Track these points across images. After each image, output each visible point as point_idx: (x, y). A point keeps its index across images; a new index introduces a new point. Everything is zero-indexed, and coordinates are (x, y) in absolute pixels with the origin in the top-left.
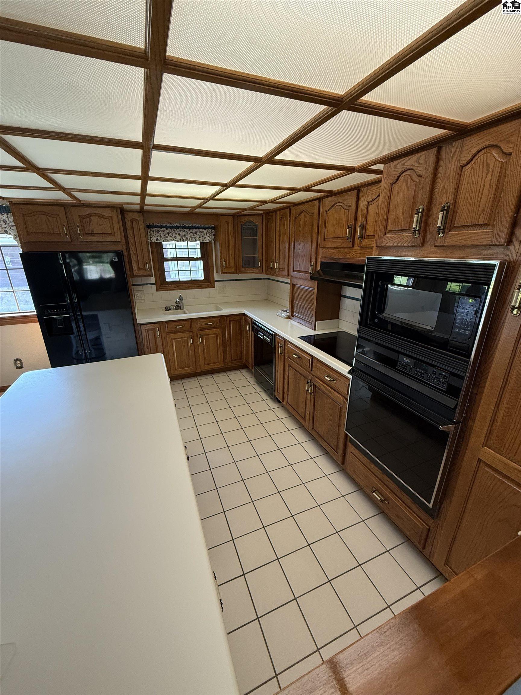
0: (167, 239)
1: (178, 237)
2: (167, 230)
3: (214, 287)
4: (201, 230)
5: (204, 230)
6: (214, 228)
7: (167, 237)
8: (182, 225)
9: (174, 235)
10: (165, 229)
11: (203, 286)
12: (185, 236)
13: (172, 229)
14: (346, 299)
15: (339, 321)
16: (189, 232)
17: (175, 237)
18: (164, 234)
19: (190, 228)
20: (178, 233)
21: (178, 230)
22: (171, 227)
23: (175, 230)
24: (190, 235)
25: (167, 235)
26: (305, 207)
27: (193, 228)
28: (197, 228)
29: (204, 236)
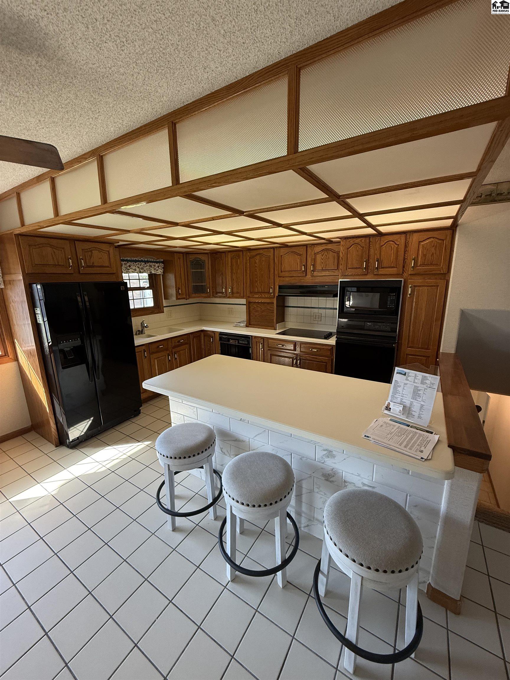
0: (129, 271)
1: (138, 269)
2: (128, 263)
3: (164, 312)
4: (154, 264)
5: (156, 264)
6: (163, 262)
7: (128, 269)
8: (139, 259)
9: (134, 268)
10: (126, 262)
11: (156, 311)
12: (142, 269)
13: (132, 263)
14: (290, 308)
15: (285, 323)
16: (145, 265)
17: (135, 270)
18: (126, 267)
19: (146, 262)
20: (137, 265)
21: (137, 263)
22: (131, 261)
23: (134, 263)
24: (146, 268)
25: (128, 268)
26: (261, 251)
27: (148, 262)
28: (151, 262)
29: (157, 269)
